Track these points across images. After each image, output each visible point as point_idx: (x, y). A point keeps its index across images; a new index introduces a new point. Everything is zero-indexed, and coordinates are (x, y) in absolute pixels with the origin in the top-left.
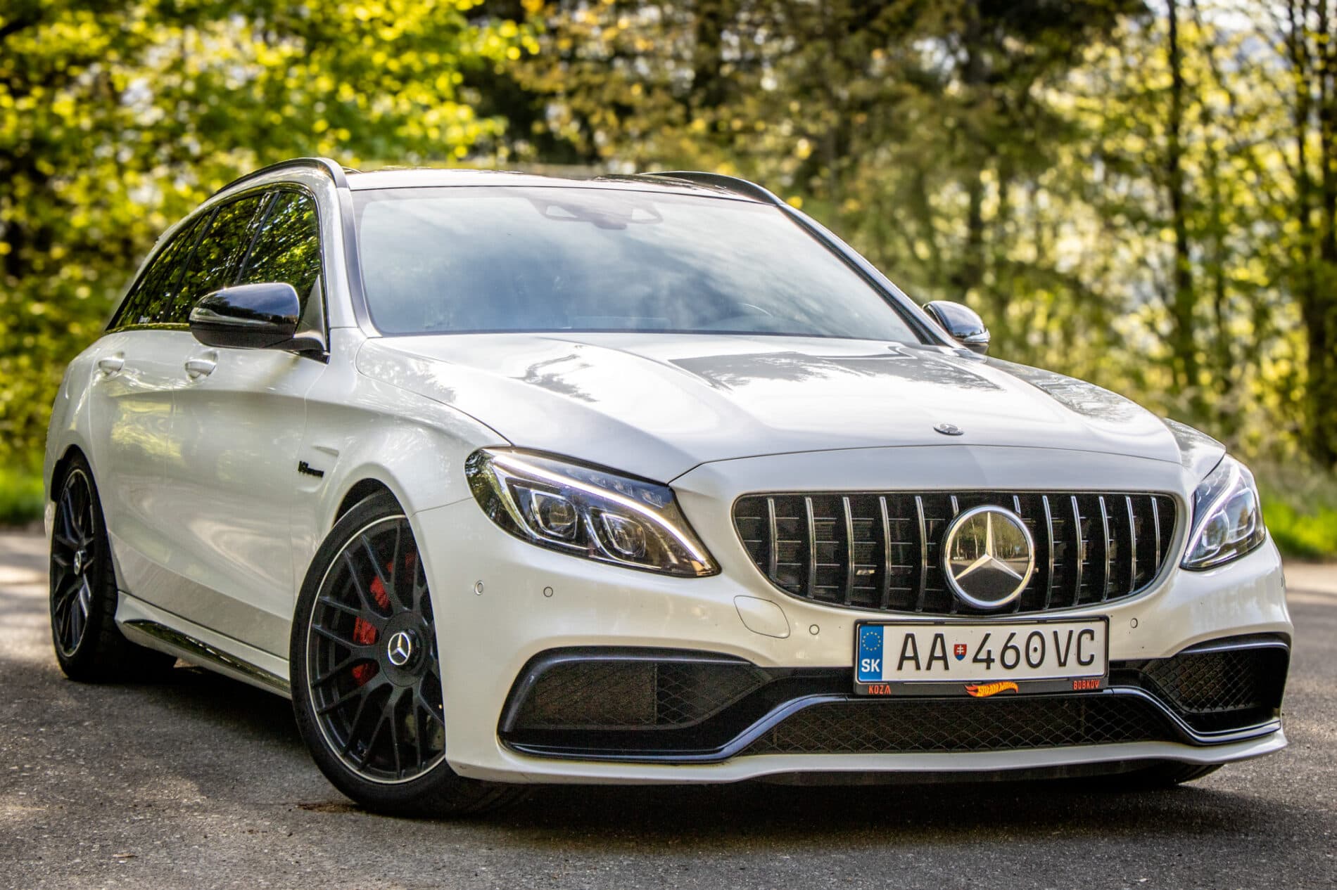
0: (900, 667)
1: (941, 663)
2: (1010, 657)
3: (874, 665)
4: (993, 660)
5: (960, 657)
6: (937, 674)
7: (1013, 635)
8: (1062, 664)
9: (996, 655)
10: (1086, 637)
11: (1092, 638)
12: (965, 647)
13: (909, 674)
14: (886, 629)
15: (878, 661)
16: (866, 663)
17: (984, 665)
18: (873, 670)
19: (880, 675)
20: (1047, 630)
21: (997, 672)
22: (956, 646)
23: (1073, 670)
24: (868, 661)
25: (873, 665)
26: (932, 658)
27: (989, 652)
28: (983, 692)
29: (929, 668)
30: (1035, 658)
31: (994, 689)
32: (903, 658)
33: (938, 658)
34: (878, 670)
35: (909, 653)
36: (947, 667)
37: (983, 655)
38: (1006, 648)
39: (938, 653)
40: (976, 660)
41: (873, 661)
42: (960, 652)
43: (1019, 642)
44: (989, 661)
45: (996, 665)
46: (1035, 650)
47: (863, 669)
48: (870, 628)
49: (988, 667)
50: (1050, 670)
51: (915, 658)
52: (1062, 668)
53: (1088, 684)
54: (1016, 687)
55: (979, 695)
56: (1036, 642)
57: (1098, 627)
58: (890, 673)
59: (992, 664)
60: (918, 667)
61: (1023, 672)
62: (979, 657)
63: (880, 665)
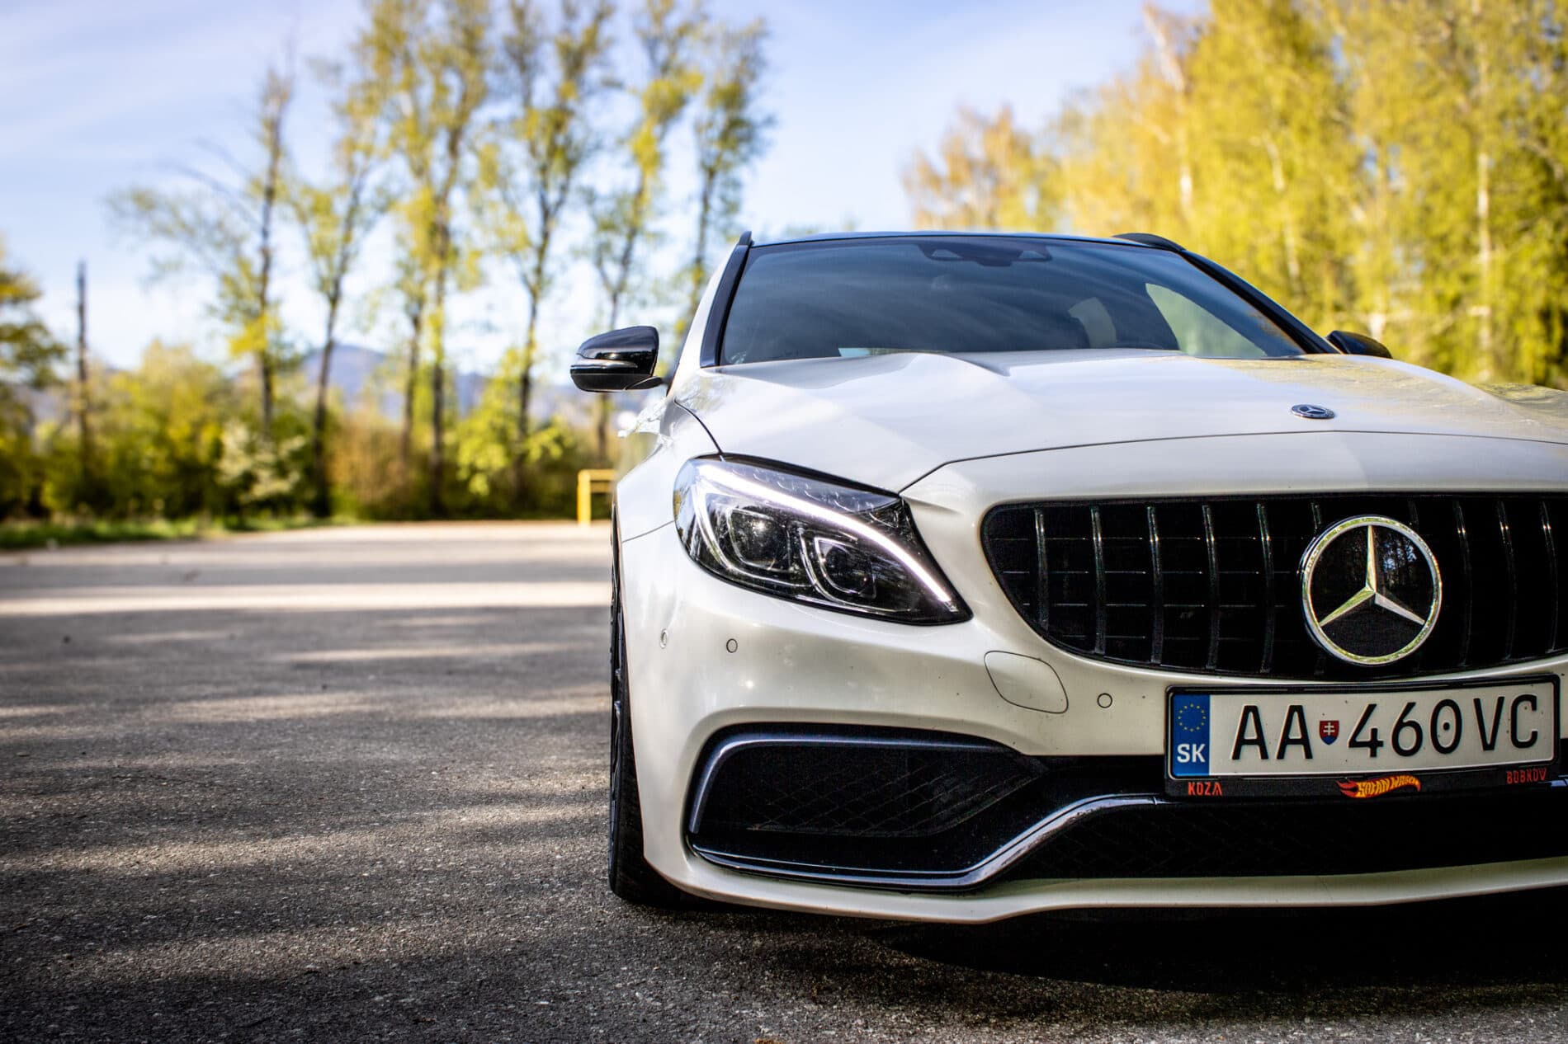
0: (1236, 756)
1: (1301, 748)
2: (1408, 738)
3: (1197, 753)
4: (1381, 744)
5: (1329, 739)
6: (1295, 765)
7: (1410, 706)
8: (1488, 747)
9: (1385, 736)
10: (1524, 709)
11: (1534, 708)
12: (1336, 724)
13: (1252, 765)
14: (1214, 700)
15: (1202, 746)
16: (1184, 749)
17: (1368, 750)
18: (1194, 760)
19: (1206, 766)
20: (1464, 698)
21: (1387, 761)
22: (1323, 724)
23: (1505, 754)
24: (1187, 746)
25: (1195, 753)
26: (1286, 741)
27: (1374, 732)
28: (1364, 790)
29: (1281, 755)
30: (1446, 739)
31: (1382, 787)
32: (1241, 741)
33: (1295, 742)
34: (1202, 760)
35: (1251, 734)
36: (1309, 755)
37: (1365, 736)
38: (1400, 725)
39: (1295, 733)
40: (1354, 744)
41: (1194, 746)
42: (1329, 732)
43: (1421, 715)
44: (1374, 745)
45: (1386, 750)
46: (1446, 727)
47: (1179, 759)
48: (1188, 697)
49: (1373, 754)
50: (1470, 756)
51: (1260, 741)
52: (1488, 753)
53: (1529, 776)
54: (1417, 783)
55: (1358, 795)
56: (1447, 716)
57: (1543, 692)
58: (1221, 765)
59: (1379, 750)
60: (1264, 755)
61: (1428, 759)
62: (1359, 739)
63: (1206, 753)
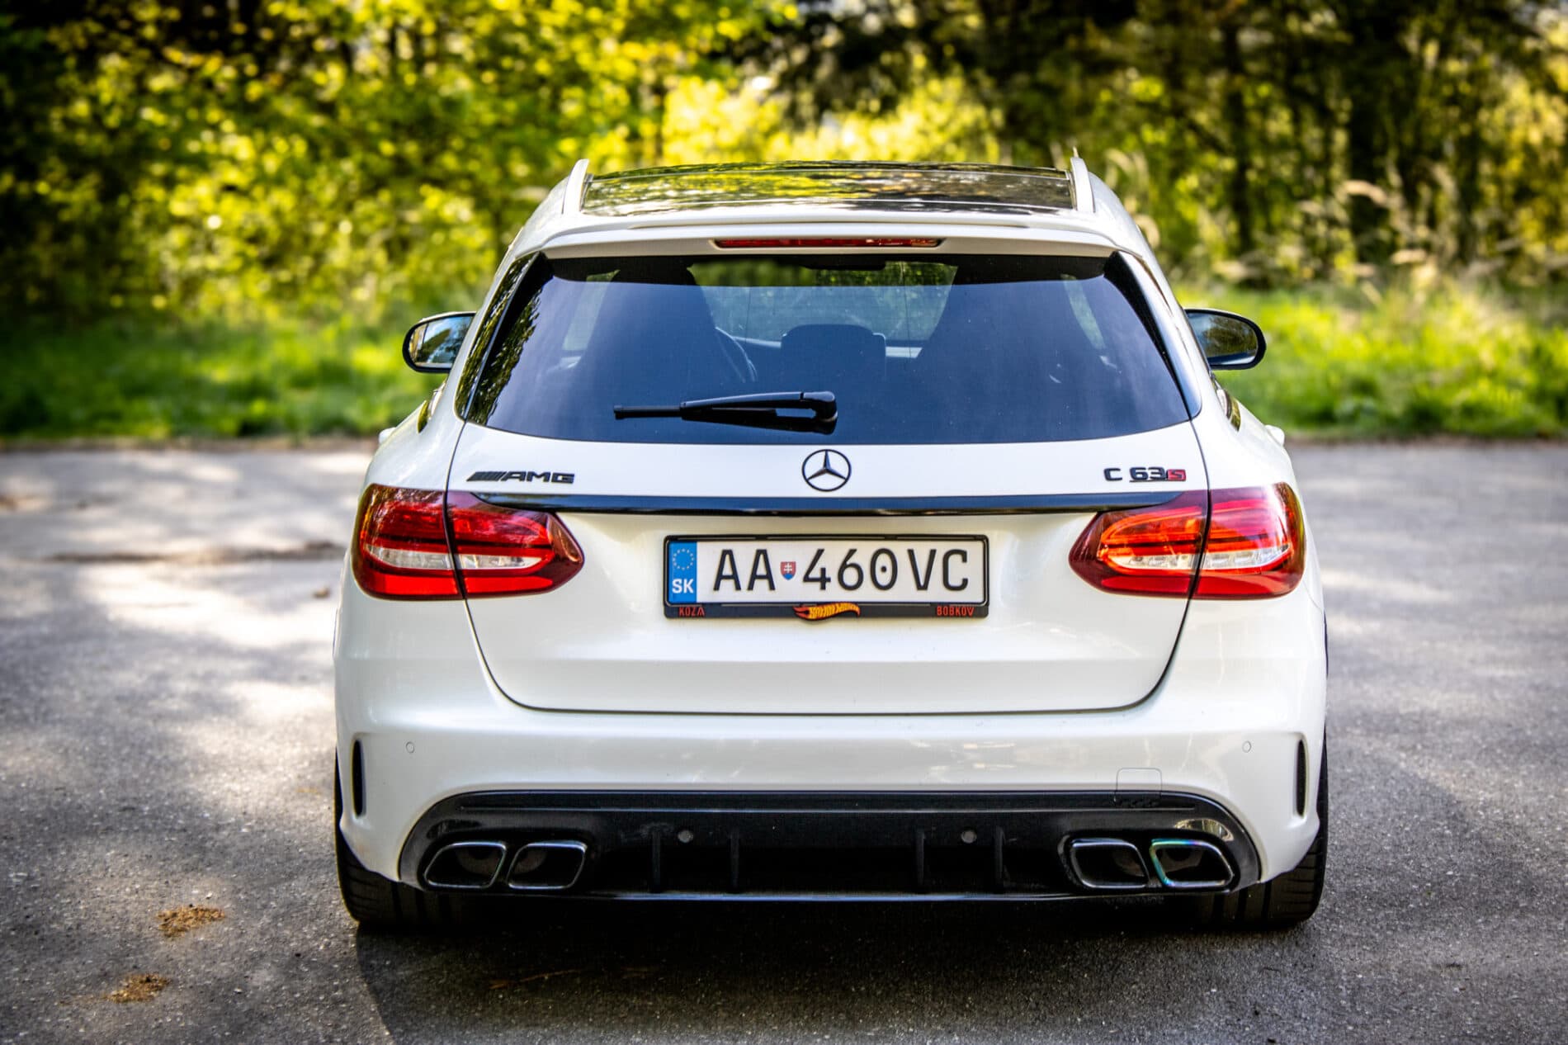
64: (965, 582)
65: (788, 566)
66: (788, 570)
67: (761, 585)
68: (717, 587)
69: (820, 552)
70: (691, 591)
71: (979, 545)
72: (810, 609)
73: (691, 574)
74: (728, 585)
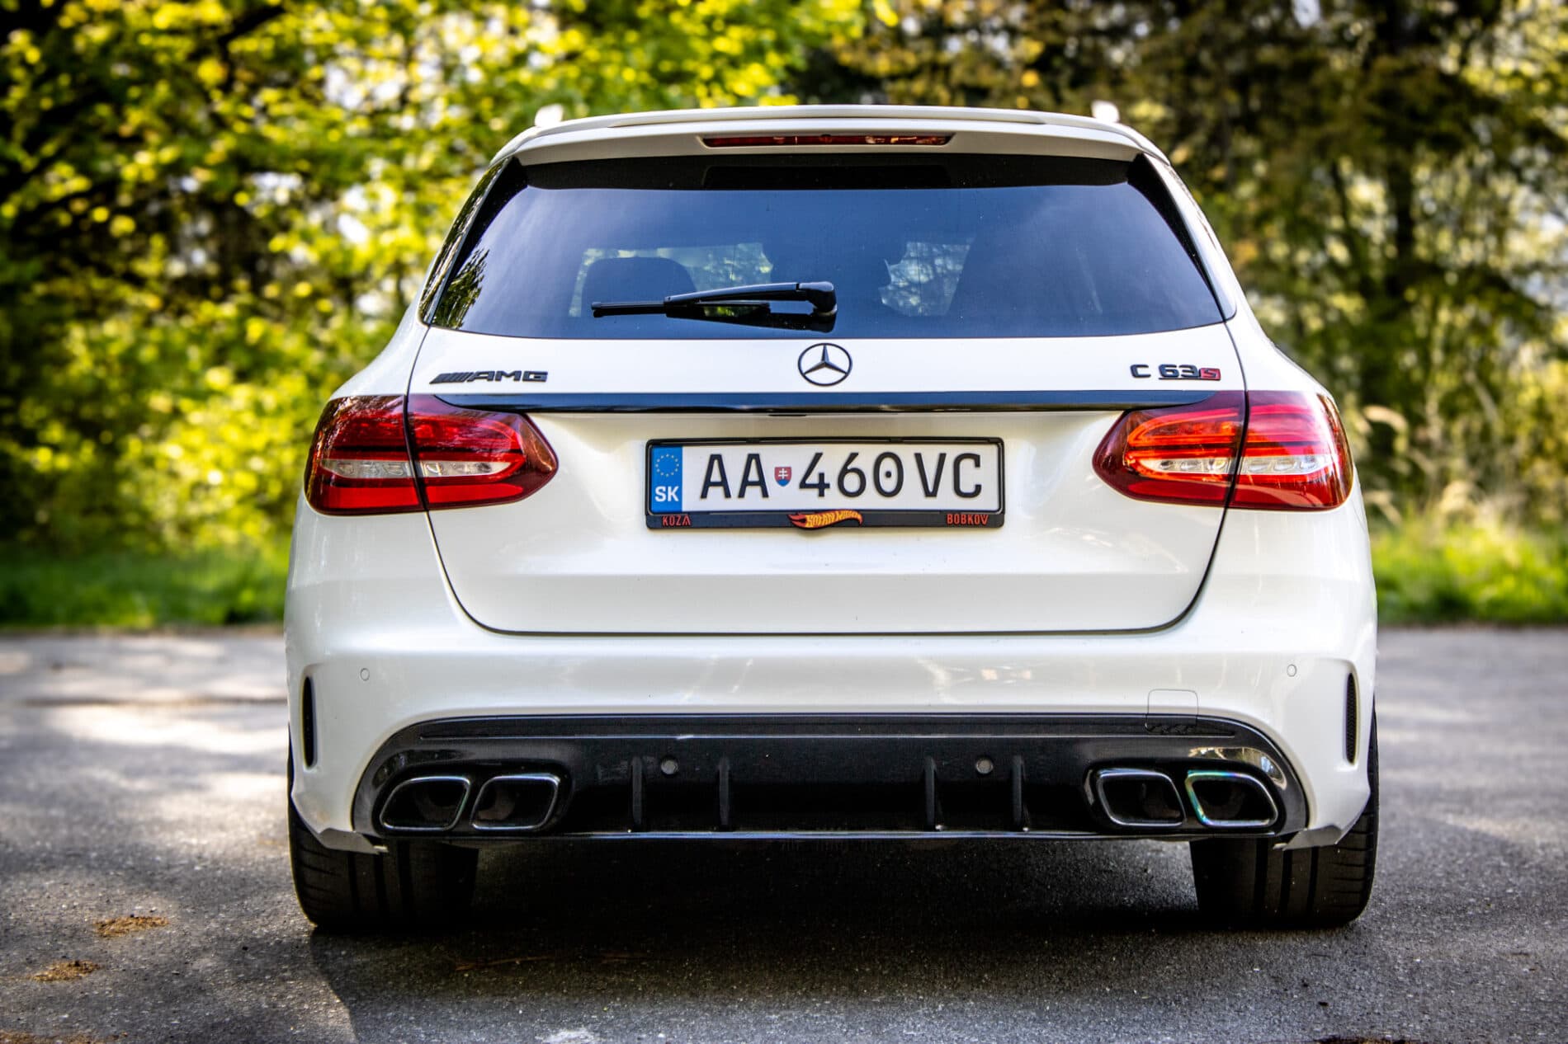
64: (978, 488)
65: (783, 471)
66: (783, 476)
67: (753, 492)
68: (704, 495)
69: (818, 456)
70: (676, 499)
71: (993, 449)
72: (808, 517)
73: (676, 481)
74: (716, 493)
